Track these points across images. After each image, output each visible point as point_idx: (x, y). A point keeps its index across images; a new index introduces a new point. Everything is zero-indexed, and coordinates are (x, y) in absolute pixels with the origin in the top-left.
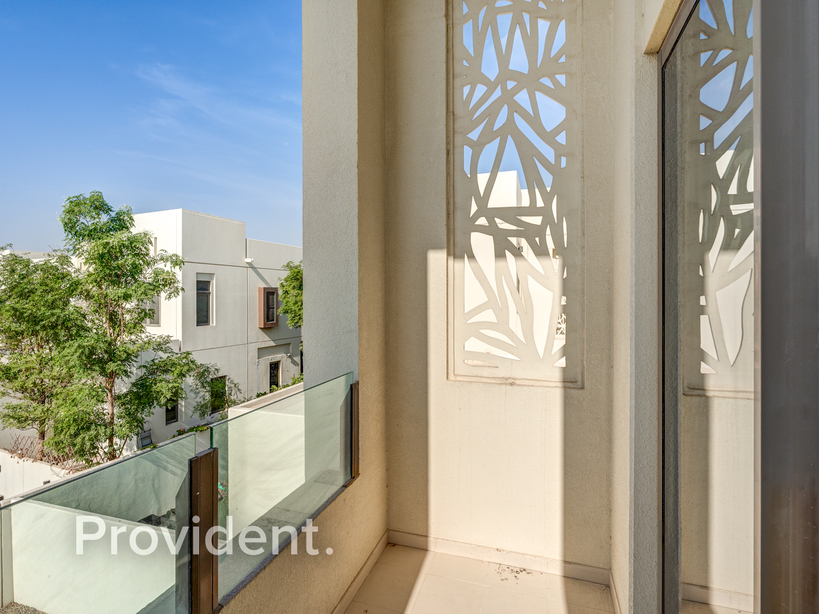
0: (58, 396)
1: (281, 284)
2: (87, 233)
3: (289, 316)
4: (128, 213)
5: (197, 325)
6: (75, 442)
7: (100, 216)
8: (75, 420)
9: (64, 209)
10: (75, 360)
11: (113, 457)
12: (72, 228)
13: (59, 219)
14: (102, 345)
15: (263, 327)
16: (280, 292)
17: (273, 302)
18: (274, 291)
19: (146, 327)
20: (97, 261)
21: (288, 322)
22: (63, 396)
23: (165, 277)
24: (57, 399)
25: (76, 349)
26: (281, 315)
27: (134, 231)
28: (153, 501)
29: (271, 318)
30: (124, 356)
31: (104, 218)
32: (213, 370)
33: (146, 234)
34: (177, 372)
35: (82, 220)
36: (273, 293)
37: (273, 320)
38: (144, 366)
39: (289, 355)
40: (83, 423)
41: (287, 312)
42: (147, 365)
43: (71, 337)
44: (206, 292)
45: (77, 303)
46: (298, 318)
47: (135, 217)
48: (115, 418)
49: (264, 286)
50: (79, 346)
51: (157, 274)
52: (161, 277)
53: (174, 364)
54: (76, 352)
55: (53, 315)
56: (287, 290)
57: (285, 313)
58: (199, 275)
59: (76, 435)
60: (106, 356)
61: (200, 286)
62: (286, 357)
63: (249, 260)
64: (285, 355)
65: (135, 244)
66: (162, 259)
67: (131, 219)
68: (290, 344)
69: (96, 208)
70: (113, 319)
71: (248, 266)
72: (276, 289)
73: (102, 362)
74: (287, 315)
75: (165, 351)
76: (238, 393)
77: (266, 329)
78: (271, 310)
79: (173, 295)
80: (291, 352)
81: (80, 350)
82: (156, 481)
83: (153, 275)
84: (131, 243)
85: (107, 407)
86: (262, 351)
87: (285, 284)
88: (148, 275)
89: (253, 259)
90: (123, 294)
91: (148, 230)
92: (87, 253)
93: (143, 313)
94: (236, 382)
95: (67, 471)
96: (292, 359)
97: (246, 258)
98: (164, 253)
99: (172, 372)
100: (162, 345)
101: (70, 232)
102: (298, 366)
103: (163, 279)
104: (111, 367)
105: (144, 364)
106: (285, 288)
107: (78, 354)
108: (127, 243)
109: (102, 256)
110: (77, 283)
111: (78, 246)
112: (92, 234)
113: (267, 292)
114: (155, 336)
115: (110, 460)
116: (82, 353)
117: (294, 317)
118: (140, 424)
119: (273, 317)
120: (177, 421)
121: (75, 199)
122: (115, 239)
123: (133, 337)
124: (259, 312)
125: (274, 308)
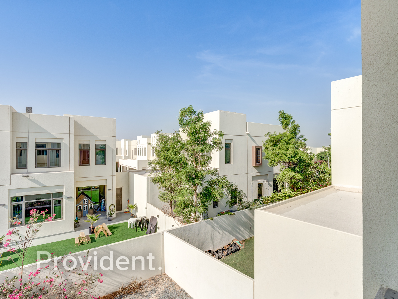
0: (177, 191)
1: (264, 144)
2: (187, 123)
3: (269, 160)
4: (202, 113)
5: (226, 164)
6: (183, 212)
7: (192, 116)
8: (183, 203)
9: (180, 114)
10: (184, 177)
11: (196, 220)
12: (182, 122)
13: (177, 119)
14: (193, 172)
15: (255, 166)
16: (263, 148)
17: (260, 153)
18: (260, 147)
19: (209, 164)
20: (191, 135)
21: (268, 163)
22: (179, 191)
23: (218, 141)
24: (176, 192)
25: (184, 173)
26: (264, 160)
27: (204, 121)
28: (211, 244)
29: (258, 161)
30: (201, 177)
31: (193, 116)
32: (235, 185)
33: (208, 122)
34: (221, 185)
35: (186, 118)
36: (259, 149)
37: (259, 162)
38: (208, 182)
39: (267, 180)
40: (186, 204)
41: (268, 158)
42: (208, 181)
43: (182, 168)
44: (229, 148)
45: (184, 153)
46: (274, 161)
47: (204, 115)
48: (197, 204)
49: (255, 145)
50: (186, 172)
51: (214, 140)
52: (216, 141)
53: (219, 182)
54: (184, 174)
55: (176, 158)
56: (267, 147)
57: (266, 159)
58: (227, 140)
59: (184, 209)
60: (194, 176)
61: (227, 146)
62: (265, 182)
63: (248, 132)
64: (265, 180)
65: (205, 126)
66: (215, 133)
67: (203, 116)
68: (267, 175)
69: (191, 112)
70: (196, 161)
71: (247, 135)
72: (261, 146)
73: (193, 179)
74: (268, 160)
75: (215, 175)
76: (246, 198)
77: (256, 167)
78: (259, 157)
79: (219, 149)
80: (268, 179)
81: (186, 173)
82: (212, 235)
83: (212, 140)
84: (203, 126)
85: (194, 198)
86: (254, 178)
87: (266, 144)
88: (210, 140)
89: (250, 132)
90: (201, 150)
91: (209, 120)
92: (188, 132)
93: (208, 158)
94: (244, 192)
95: (180, 223)
96: (269, 183)
97: (247, 131)
98: (215, 131)
99: (219, 185)
100: (214, 172)
101: (181, 124)
102: (272, 186)
103: (217, 142)
104: (197, 181)
105: (207, 181)
106: (266, 146)
107: (185, 175)
108: (202, 126)
109: (193, 133)
110: (184, 145)
111: (185, 129)
112: (189, 123)
113: (257, 148)
114: (212, 168)
115: (195, 222)
116: (186, 174)
117: (271, 161)
118: (206, 208)
119: (259, 160)
120: (217, 207)
121: (183, 110)
122: (198, 125)
123: (203, 168)
124: (253, 158)
125: (260, 156)
